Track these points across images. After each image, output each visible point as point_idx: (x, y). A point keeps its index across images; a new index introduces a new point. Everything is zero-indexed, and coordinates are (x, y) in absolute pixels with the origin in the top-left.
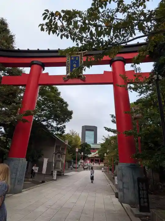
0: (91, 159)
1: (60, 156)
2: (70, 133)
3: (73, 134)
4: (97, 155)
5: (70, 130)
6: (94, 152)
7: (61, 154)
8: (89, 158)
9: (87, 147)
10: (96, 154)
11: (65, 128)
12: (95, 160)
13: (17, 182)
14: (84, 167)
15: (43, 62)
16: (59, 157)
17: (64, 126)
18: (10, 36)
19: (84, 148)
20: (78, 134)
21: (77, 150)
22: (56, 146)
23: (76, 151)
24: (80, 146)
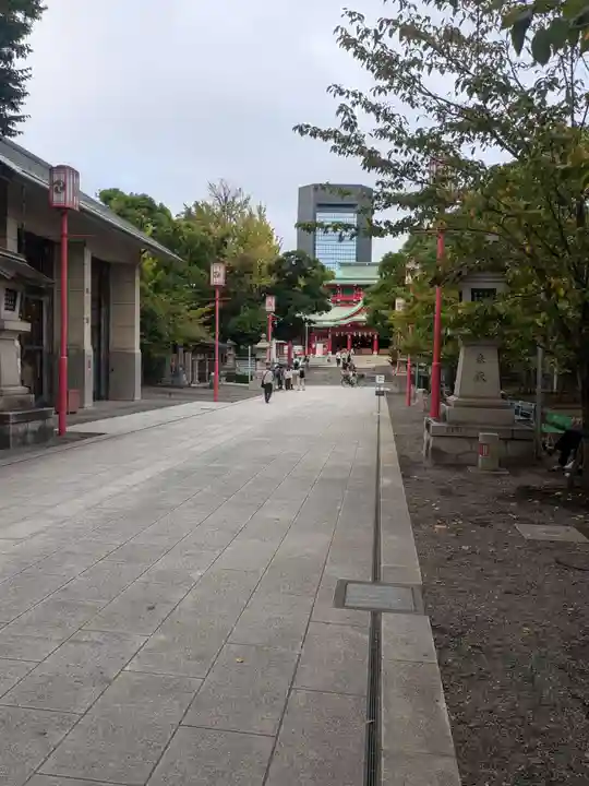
0: (333, 336)
2: (210, 202)
3: (227, 206)
4: (362, 317)
5: (212, 187)
6: (348, 303)
8: (323, 333)
10: (357, 313)
12: (355, 340)
24: (270, 268)
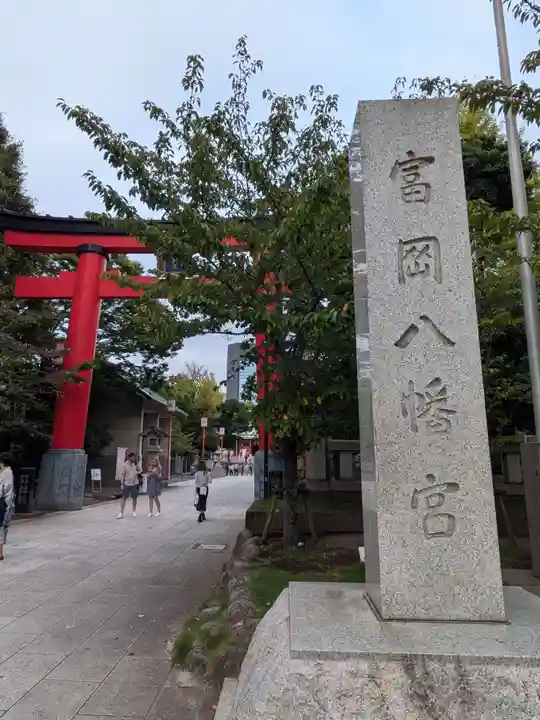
1: (157, 443)
3: (195, 373)
7: (159, 436)
8: (246, 443)
9: (237, 411)
11: (167, 370)
13: (72, 491)
14: (227, 468)
15: (105, 246)
16: (153, 442)
17: (165, 366)
18: (10, 147)
19: (231, 415)
20: (212, 374)
21: (204, 422)
22: (145, 414)
23: (203, 425)
24: (218, 409)
